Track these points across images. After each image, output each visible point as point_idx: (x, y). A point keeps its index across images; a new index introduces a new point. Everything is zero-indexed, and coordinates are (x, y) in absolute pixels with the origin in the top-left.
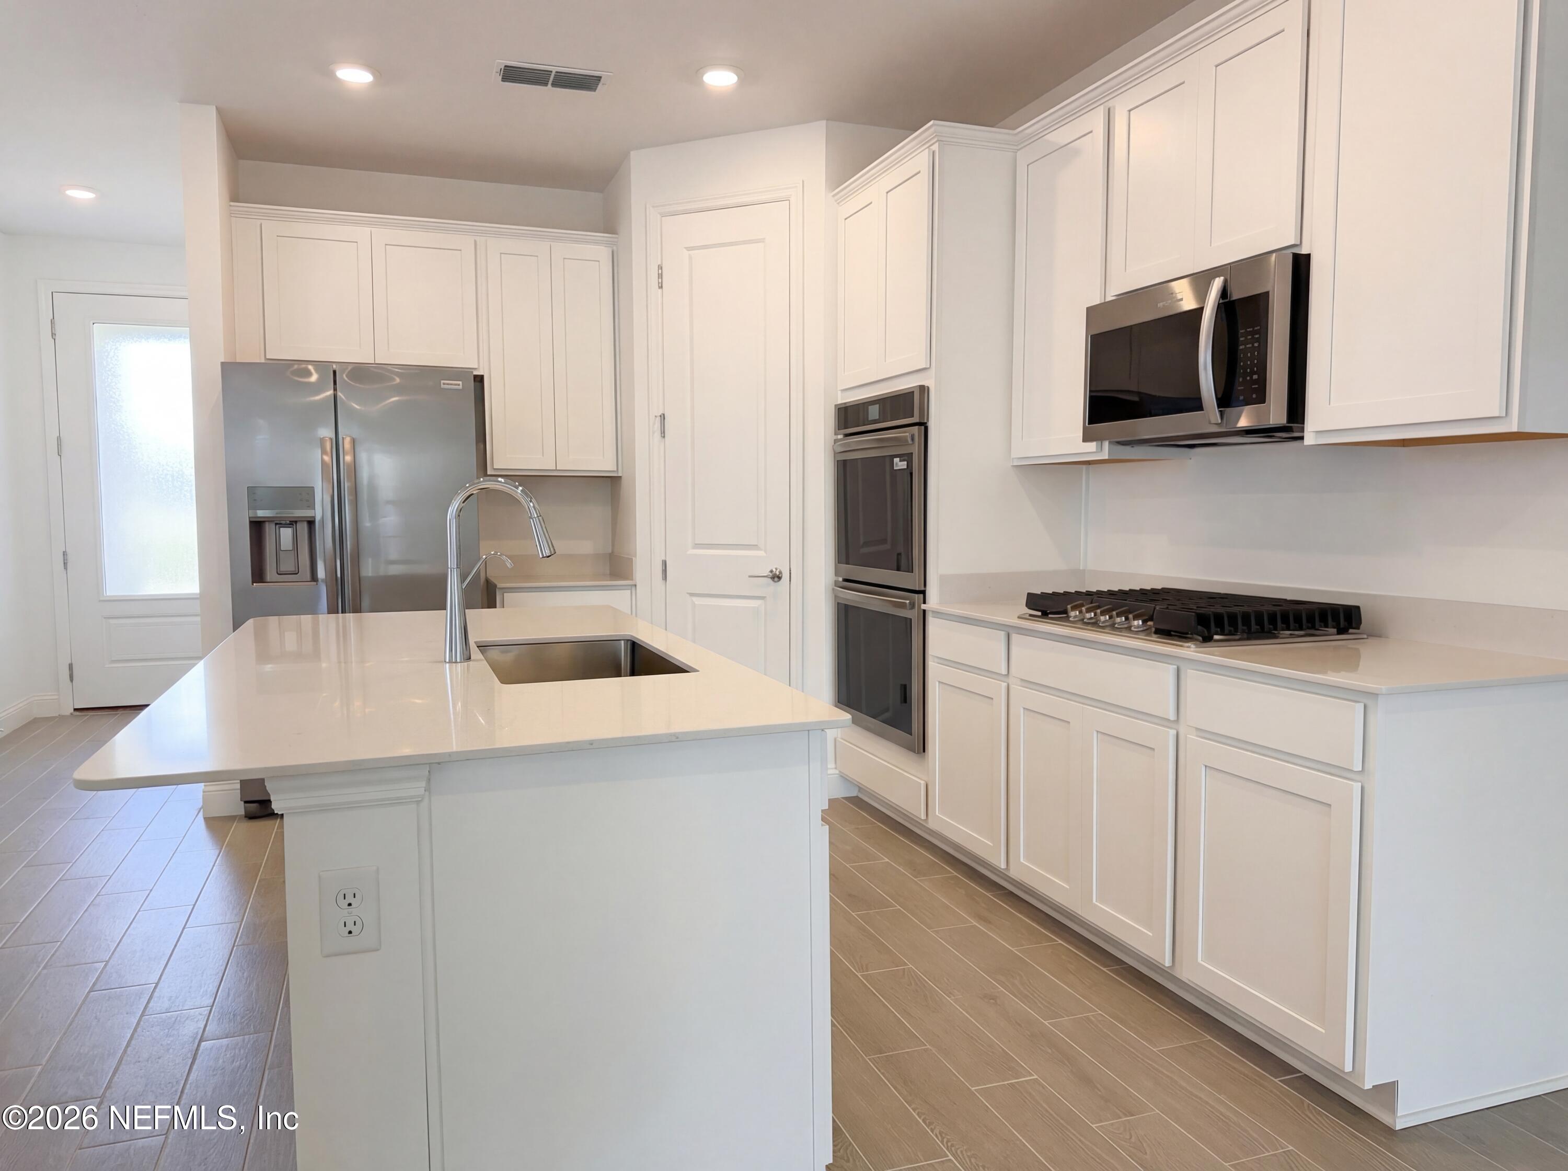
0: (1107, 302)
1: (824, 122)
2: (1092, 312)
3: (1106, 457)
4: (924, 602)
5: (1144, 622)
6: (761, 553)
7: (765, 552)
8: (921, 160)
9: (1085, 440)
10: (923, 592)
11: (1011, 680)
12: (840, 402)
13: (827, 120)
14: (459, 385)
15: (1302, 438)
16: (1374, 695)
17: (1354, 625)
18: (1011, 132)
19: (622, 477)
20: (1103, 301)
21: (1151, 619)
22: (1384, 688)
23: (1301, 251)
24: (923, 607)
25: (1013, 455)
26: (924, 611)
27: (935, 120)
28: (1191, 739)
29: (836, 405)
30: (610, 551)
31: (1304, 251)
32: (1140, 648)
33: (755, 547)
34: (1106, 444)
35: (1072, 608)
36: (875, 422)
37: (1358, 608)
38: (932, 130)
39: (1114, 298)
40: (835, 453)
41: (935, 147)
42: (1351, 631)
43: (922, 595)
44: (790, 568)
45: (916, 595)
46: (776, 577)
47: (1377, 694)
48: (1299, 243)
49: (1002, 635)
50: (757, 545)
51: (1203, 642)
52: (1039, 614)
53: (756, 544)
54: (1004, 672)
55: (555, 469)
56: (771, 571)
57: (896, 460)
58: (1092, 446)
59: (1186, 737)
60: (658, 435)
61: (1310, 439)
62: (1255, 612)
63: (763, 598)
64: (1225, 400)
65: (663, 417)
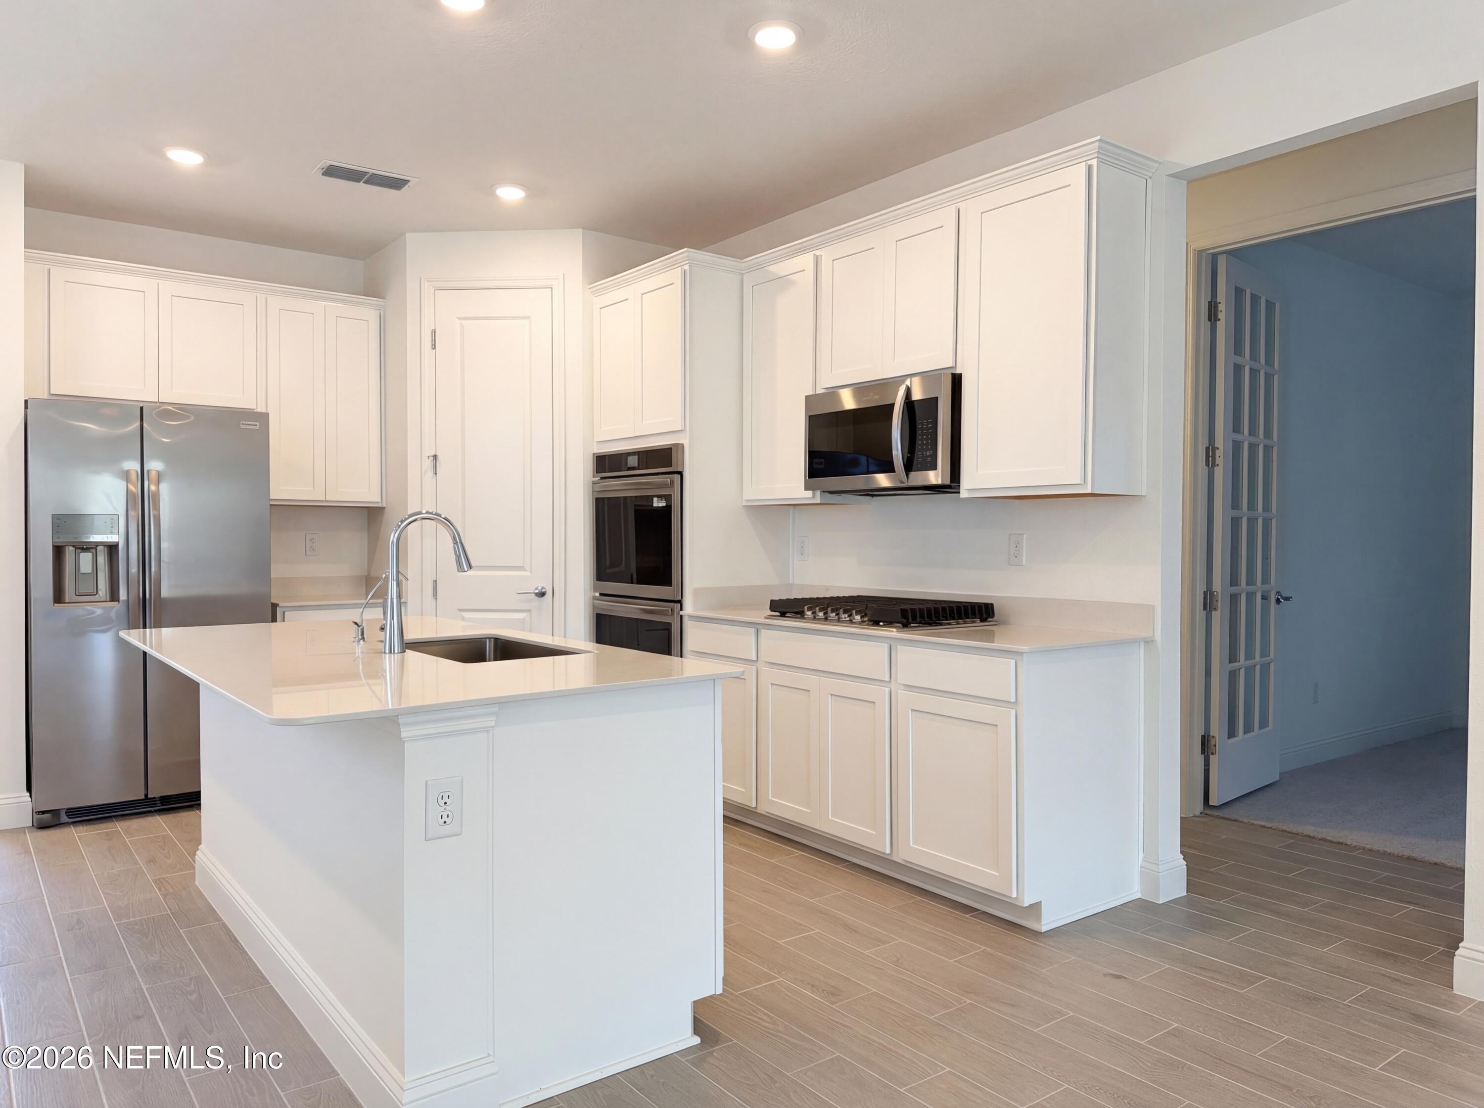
0: (817, 394)
1: (581, 230)
2: (809, 400)
3: (819, 501)
4: (681, 609)
5: (862, 617)
6: (527, 573)
7: (531, 572)
8: (675, 276)
9: (806, 489)
10: (680, 602)
11: (760, 664)
12: (596, 451)
13: (583, 229)
14: (256, 425)
15: (959, 493)
16: (1021, 653)
17: (991, 615)
18: (740, 260)
19: (386, 509)
20: (814, 393)
21: (866, 615)
22: (1025, 648)
23: (956, 370)
24: (681, 613)
25: (745, 498)
26: (681, 616)
27: (688, 248)
28: (901, 694)
29: (594, 454)
30: (366, 574)
31: (958, 372)
32: (859, 633)
33: (521, 568)
34: (818, 493)
35: (808, 608)
36: (633, 468)
37: (992, 605)
38: (686, 254)
39: (823, 391)
40: (593, 491)
41: (687, 267)
42: (989, 619)
43: (679, 604)
44: (553, 587)
45: (675, 604)
46: (542, 594)
47: (1023, 653)
48: (954, 366)
49: (753, 631)
50: (523, 567)
51: (903, 628)
52: (778, 614)
53: (522, 565)
54: (754, 658)
55: (324, 500)
56: (537, 589)
57: (655, 499)
58: (809, 494)
59: (897, 692)
60: (430, 473)
61: (964, 494)
62: (927, 608)
63: (529, 611)
64: (909, 467)
65: (435, 457)
